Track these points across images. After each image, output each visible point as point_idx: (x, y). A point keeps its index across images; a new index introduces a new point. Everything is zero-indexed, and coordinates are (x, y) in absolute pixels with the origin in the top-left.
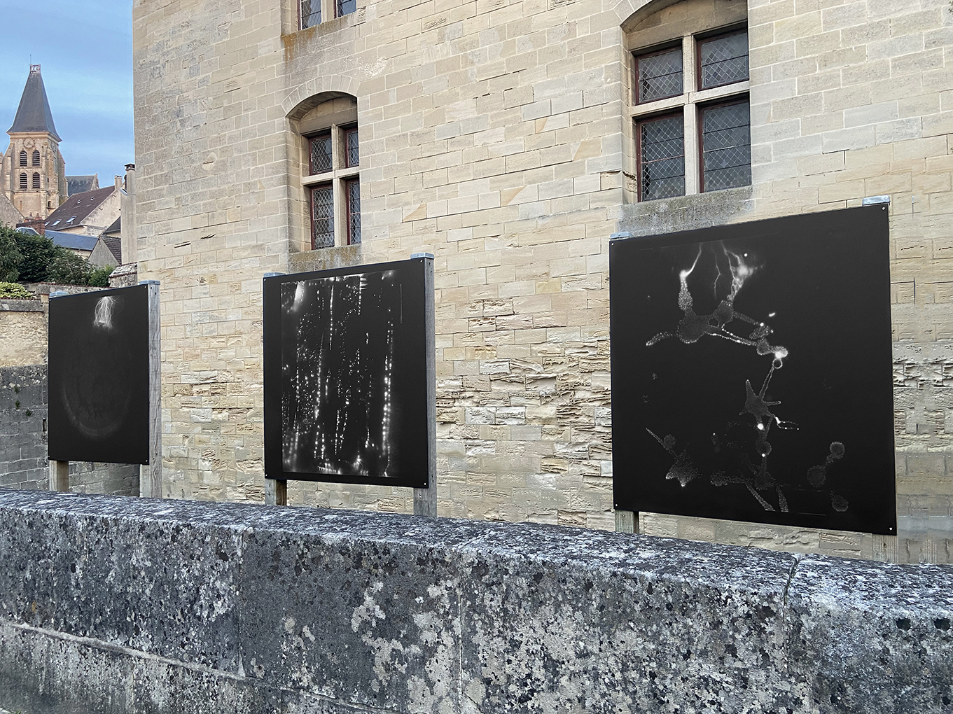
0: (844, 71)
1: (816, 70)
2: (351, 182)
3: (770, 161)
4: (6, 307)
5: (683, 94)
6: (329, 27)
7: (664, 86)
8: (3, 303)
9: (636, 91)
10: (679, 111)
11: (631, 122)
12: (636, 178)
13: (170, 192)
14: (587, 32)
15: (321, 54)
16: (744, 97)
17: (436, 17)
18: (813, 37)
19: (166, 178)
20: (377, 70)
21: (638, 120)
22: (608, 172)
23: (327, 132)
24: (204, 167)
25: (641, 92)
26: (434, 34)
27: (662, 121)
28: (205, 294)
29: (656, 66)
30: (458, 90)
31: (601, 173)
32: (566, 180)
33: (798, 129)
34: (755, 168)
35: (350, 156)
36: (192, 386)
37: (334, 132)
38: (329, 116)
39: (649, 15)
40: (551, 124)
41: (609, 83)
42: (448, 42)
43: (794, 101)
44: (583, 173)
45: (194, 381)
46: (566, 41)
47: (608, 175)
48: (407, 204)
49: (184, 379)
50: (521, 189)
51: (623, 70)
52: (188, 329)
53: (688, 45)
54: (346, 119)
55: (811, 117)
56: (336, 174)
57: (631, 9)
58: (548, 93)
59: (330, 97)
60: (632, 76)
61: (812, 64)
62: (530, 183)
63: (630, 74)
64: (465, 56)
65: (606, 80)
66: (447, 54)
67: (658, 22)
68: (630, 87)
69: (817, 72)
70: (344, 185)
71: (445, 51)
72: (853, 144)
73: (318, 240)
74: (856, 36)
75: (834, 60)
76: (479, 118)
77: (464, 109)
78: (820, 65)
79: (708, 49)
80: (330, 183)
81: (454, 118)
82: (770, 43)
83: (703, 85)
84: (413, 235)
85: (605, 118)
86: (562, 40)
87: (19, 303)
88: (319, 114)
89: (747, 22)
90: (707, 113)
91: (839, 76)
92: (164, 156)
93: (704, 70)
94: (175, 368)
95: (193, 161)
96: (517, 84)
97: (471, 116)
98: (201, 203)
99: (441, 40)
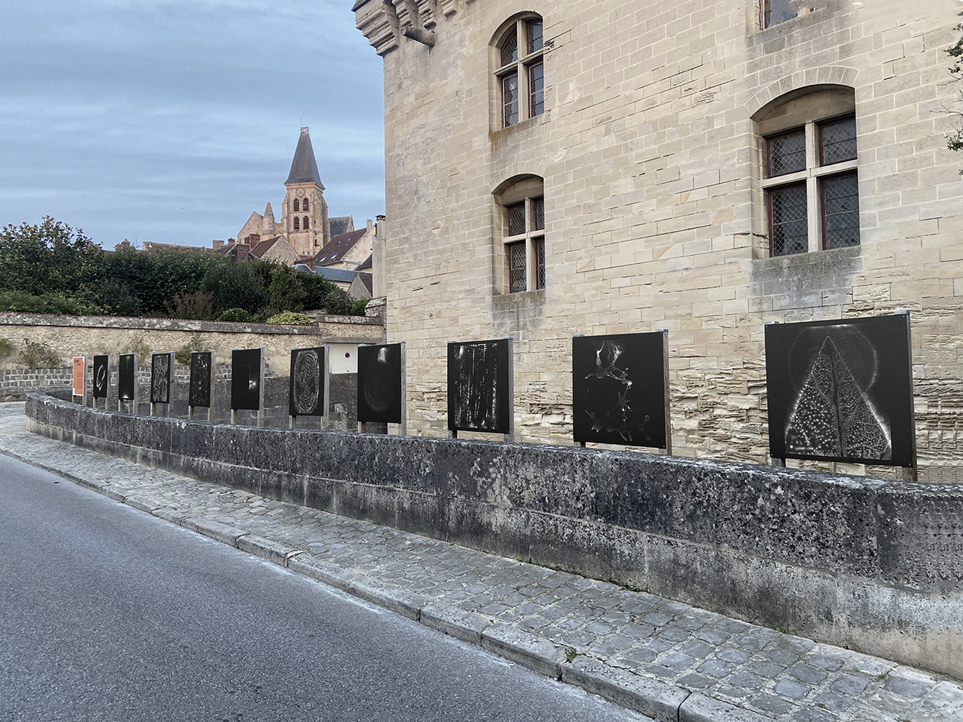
0: (937, 152)
1: (913, 152)
2: (539, 241)
3: (876, 226)
4: (296, 331)
5: (805, 170)
6: (524, 125)
7: (792, 163)
8: (294, 328)
9: (767, 167)
10: (803, 183)
11: (762, 193)
12: (768, 237)
13: (410, 250)
14: (723, 124)
15: (517, 146)
16: (853, 173)
17: (604, 116)
18: (911, 125)
19: (407, 240)
20: (559, 156)
21: (768, 190)
22: (740, 234)
23: (522, 204)
24: (433, 231)
25: (772, 167)
26: (602, 128)
27: (790, 191)
28: (433, 325)
29: (788, 146)
30: (620, 170)
31: (734, 235)
32: (705, 240)
33: (899, 200)
34: (863, 231)
35: (538, 222)
36: (423, 393)
37: (527, 203)
38: (523, 192)
39: (776, 107)
40: (693, 196)
41: (740, 163)
42: (613, 134)
43: (894, 178)
44: (719, 234)
45: (425, 390)
46: (706, 131)
47: (740, 236)
48: (580, 258)
49: (418, 388)
50: (669, 247)
51: (754, 152)
52: (421, 351)
53: (810, 131)
54: (535, 194)
55: (909, 191)
56: (528, 235)
57: (759, 105)
58: (690, 172)
59: (524, 177)
60: (763, 156)
61: (909, 147)
62: (676, 242)
63: (761, 154)
64: (626, 145)
65: (738, 161)
66: (612, 144)
67: (785, 112)
68: (761, 164)
69: (914, 154)
70: (534, 243)
71: (610, 141)
72: (945, 213)
73: (515, 285)
74: (947, 124)
75: (928, 144)
76: (636, 192)
77: (625, 185)
78: (916, 148)
79: (828, 133)
80: (523, 242)
81: (617, 192)
82: (874, 130)
83: (824, 161)
84: (585, 283)
85: (738, 191)
86: (703, 130)
87: (305, 328)
88: (517, 190)
89: (855, 112)
90: (830, 183)
91: (932, 157)
92: (406, 224)
93: (825, 149)
94: (412, 380)
95: (426, 228)
96: (667, 165)
97: (630, 191)
98: (431, 258)
99: (607, 133)
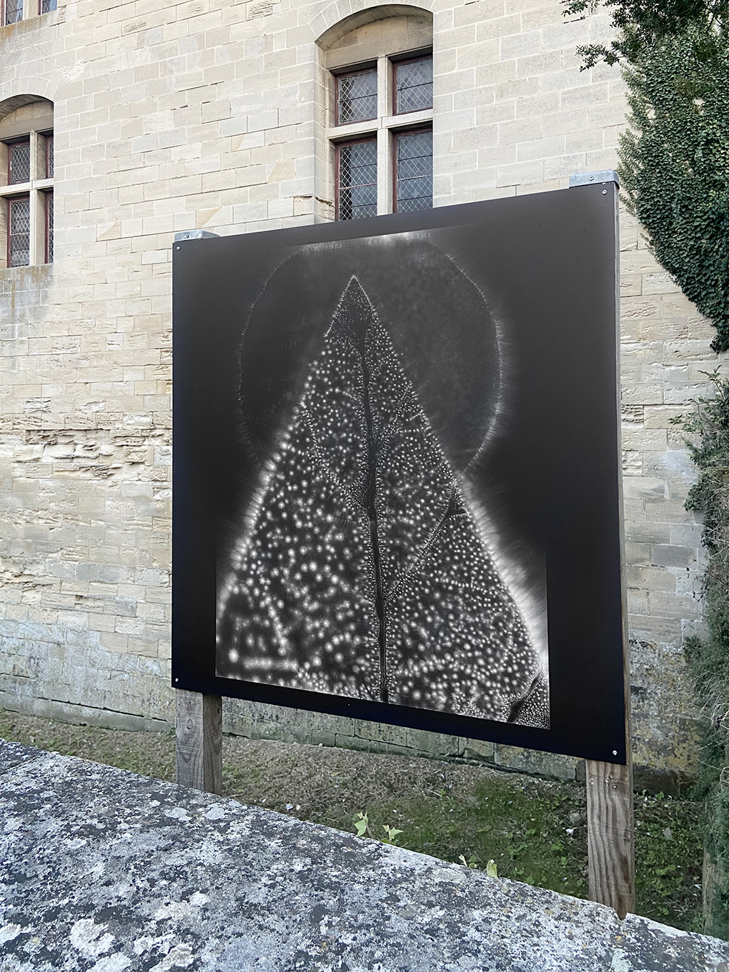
0: (518, 102)
1: (493, 101)
2: (47, 193)
3: (450, 193)
5: (377, 118)
6: (31, 24)
7: (362, 109)
9: (335, 112)
10: (372, 136)
11: (328, 145)
12: (333, 204)
14: (283, 47)
15: (19, 54)
16: (427, 126)
17: (136, 21)
18: (492, 66)
20: (76, 72)
21: (336, 142)
22: (301, 197)
23: (25, 139)
25: (340, 113)
26: (134, 38)
27: (359, 145)
29: (359, 86)
30: (156, 99)
31: (294, 197)
32: (260, 202)
33: (475, 161)
34: (436, 200)
35: (50, 166)
37: (33, 139)
38: (25, 122)
39: (346, 33)
40: (247, 142)
41: (303, 102)
42: (147, 48)
43: (472, 132)
44: (277, 197)
46: (263, 55)
47: (301, 199)
48: (102, 221)
50: (216, 211)
51: (319, 89)
53: (383, 66)
54: (44, 127)
55: (487, 150)
56: (32, 185)
57: (325, 25)
58: (244, 109)
59: (28, 101)
60: (330, 97)
61: (489, 94)
62: (225, 205)
63: (327, 93)
64: (163, 64)
65: (301, 98)
66: (146, 60)
67: (353, 41)
68: (327, 107)
69: (494, 103)
70: (43, 198)
71: (144, 57)
72: (523, 179)
73: (15, 257)
74: (530, 66)
75: (510, 91)
76: (176, 131)
77: (162, 121)
78: (497, 96)
79: (404, 72)
80: (26, 195)
81: (151, 130)
82: (453, 69)
83: (398, 110)
84: (107, 256)
85: (299, 139)
86: (259, 53)
88: (18, 119)
89: (432, 47)
90: (402, 139)
91: (513, 108)
93: (399, 93)
96: (215, 97)
97: (168, 129)
99: (140, 45)
